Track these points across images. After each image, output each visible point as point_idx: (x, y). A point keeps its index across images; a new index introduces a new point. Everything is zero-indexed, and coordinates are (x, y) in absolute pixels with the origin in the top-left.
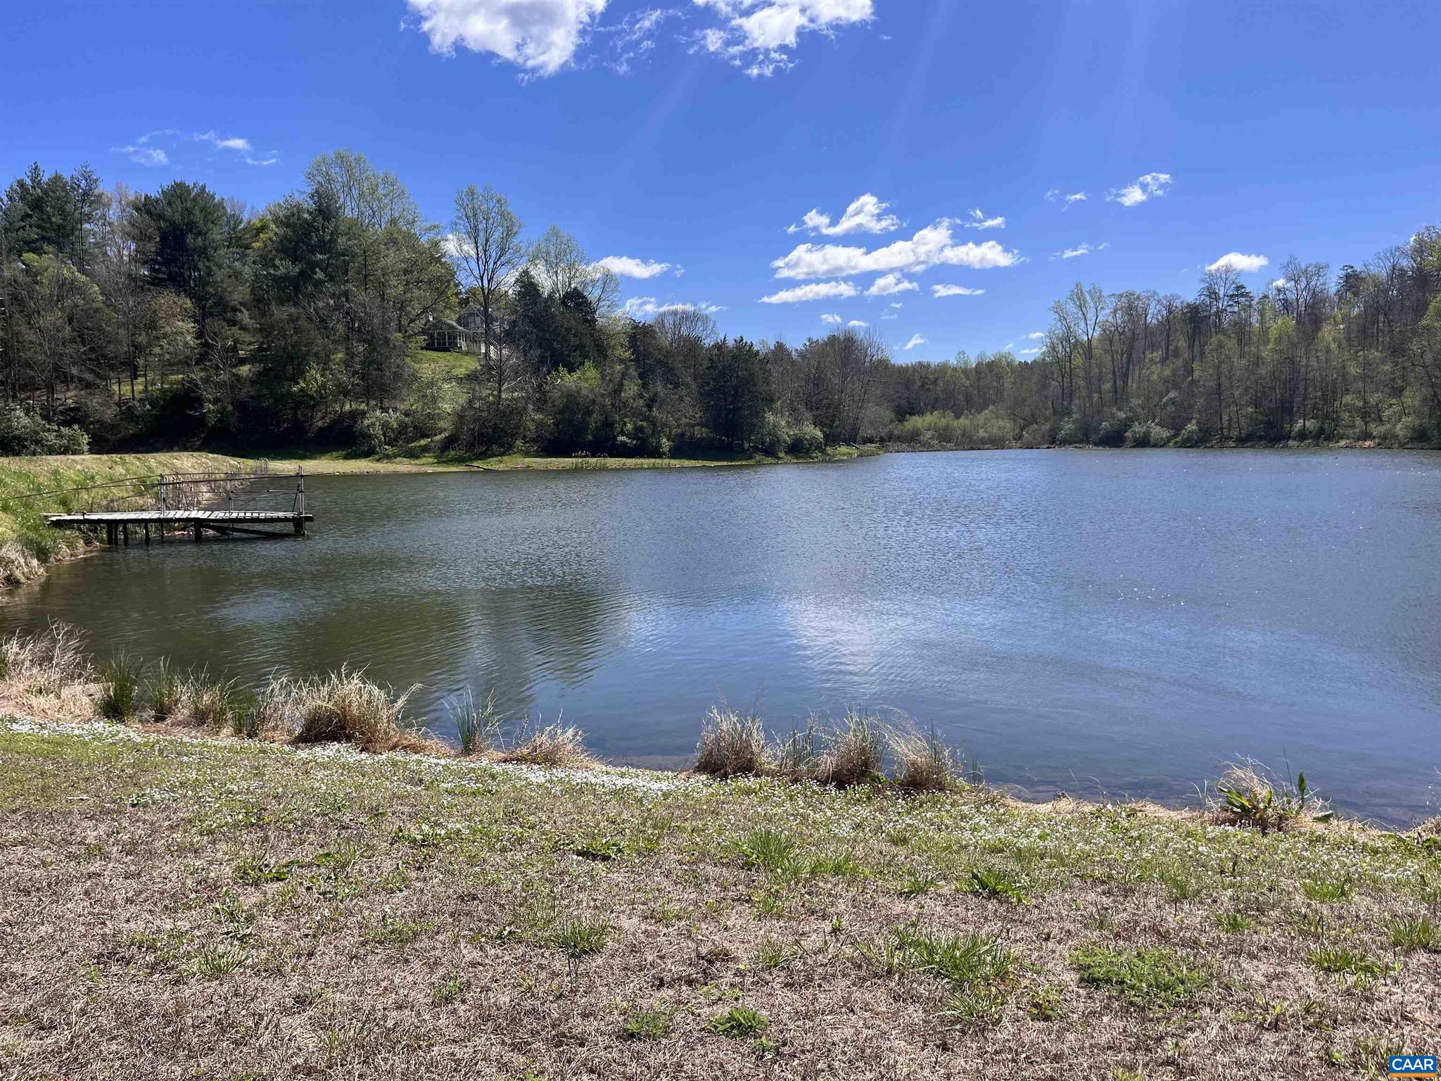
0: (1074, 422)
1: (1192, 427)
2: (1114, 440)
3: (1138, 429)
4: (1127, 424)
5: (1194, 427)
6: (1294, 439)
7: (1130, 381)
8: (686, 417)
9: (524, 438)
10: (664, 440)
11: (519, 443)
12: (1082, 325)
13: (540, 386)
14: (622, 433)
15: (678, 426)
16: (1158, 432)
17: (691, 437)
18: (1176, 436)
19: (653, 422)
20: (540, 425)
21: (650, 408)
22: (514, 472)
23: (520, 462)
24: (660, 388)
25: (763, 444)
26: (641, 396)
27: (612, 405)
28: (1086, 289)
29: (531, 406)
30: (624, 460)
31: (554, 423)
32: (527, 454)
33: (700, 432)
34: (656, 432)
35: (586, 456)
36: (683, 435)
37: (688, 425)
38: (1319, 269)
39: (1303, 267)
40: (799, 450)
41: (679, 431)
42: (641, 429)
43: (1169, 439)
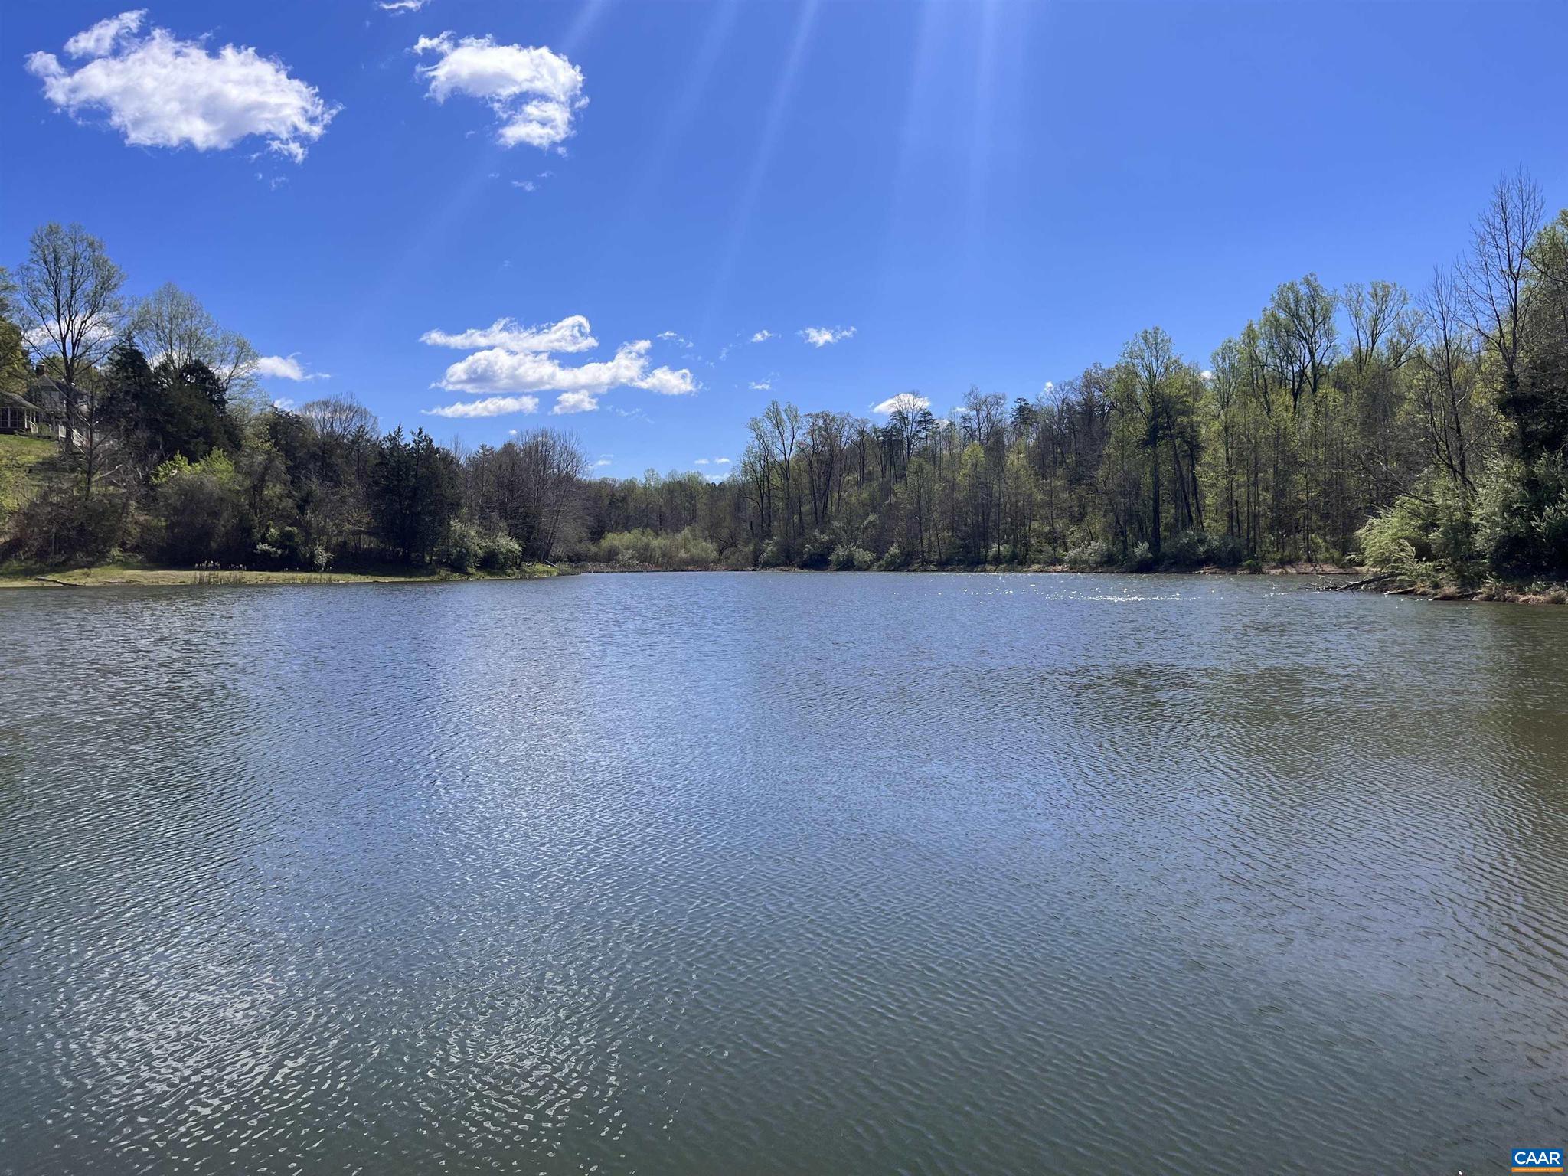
0: (776, 544)
1: (894, 550)
2: (818, 562)
3: (841, 552)
4: (830, 548)
5: (897, 551)
6: (991, 563)
7: (829, 502)
8: (349, 522)
9: (123, 545)
10: (320, 550)
11: (116, 552)
12: (780, 445)
13: (147, 478)
14: (264, 540)
15: (340, 533)
16: (862, 555)
17: (357, 548)
18: (879, 559)
19: (306, 528)
20: (145, 528)
21: (302, 509)
22: (108, 587)
23: (118, 576)
24: (314, 485)
25: (448, 559)
26: (289, 496)
27: (251, 505)
28: (782, 408)
29: (133, 504)
30: (267, 574)
31: (167, 527)
32: (126, 565)
33: (366, 543)
34: (308, 541)
35: (215, 568)
36: (344, 544)
37: (353, 533)
38: (998, 400)
39: (983, 398)
40: (492, 565)
41: (341, 539)
42: (289, 536)
43: (872, 563)
